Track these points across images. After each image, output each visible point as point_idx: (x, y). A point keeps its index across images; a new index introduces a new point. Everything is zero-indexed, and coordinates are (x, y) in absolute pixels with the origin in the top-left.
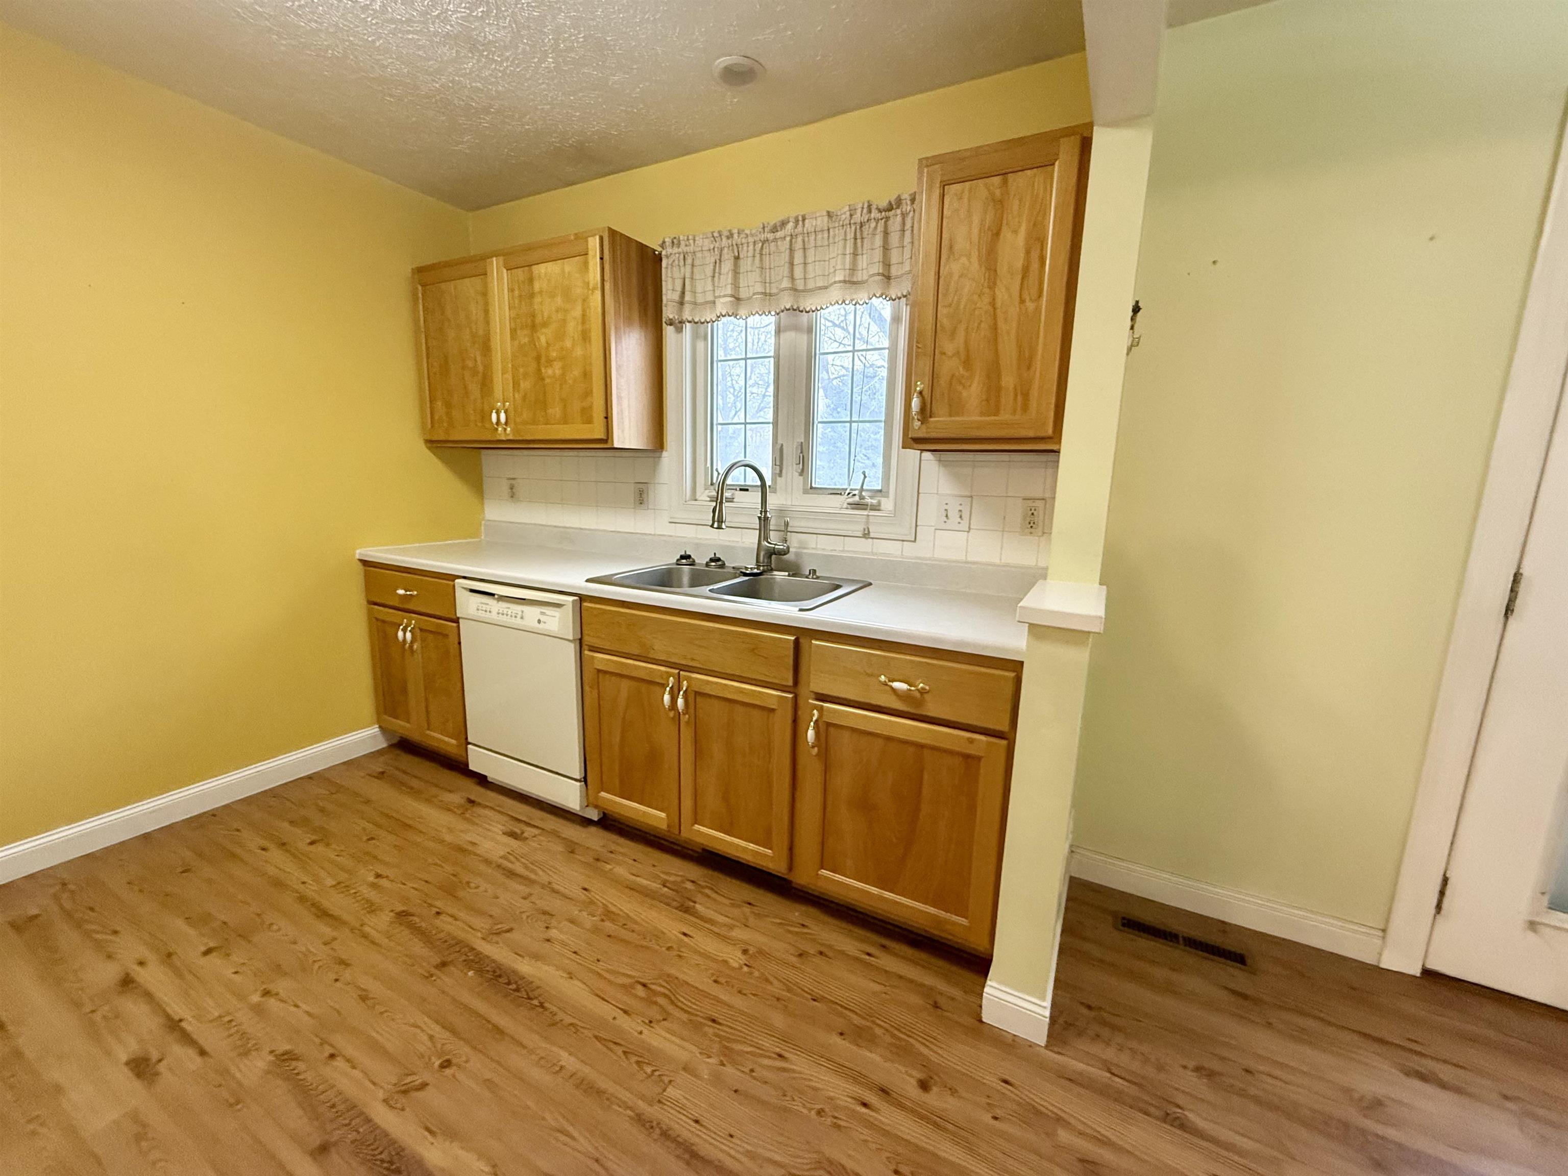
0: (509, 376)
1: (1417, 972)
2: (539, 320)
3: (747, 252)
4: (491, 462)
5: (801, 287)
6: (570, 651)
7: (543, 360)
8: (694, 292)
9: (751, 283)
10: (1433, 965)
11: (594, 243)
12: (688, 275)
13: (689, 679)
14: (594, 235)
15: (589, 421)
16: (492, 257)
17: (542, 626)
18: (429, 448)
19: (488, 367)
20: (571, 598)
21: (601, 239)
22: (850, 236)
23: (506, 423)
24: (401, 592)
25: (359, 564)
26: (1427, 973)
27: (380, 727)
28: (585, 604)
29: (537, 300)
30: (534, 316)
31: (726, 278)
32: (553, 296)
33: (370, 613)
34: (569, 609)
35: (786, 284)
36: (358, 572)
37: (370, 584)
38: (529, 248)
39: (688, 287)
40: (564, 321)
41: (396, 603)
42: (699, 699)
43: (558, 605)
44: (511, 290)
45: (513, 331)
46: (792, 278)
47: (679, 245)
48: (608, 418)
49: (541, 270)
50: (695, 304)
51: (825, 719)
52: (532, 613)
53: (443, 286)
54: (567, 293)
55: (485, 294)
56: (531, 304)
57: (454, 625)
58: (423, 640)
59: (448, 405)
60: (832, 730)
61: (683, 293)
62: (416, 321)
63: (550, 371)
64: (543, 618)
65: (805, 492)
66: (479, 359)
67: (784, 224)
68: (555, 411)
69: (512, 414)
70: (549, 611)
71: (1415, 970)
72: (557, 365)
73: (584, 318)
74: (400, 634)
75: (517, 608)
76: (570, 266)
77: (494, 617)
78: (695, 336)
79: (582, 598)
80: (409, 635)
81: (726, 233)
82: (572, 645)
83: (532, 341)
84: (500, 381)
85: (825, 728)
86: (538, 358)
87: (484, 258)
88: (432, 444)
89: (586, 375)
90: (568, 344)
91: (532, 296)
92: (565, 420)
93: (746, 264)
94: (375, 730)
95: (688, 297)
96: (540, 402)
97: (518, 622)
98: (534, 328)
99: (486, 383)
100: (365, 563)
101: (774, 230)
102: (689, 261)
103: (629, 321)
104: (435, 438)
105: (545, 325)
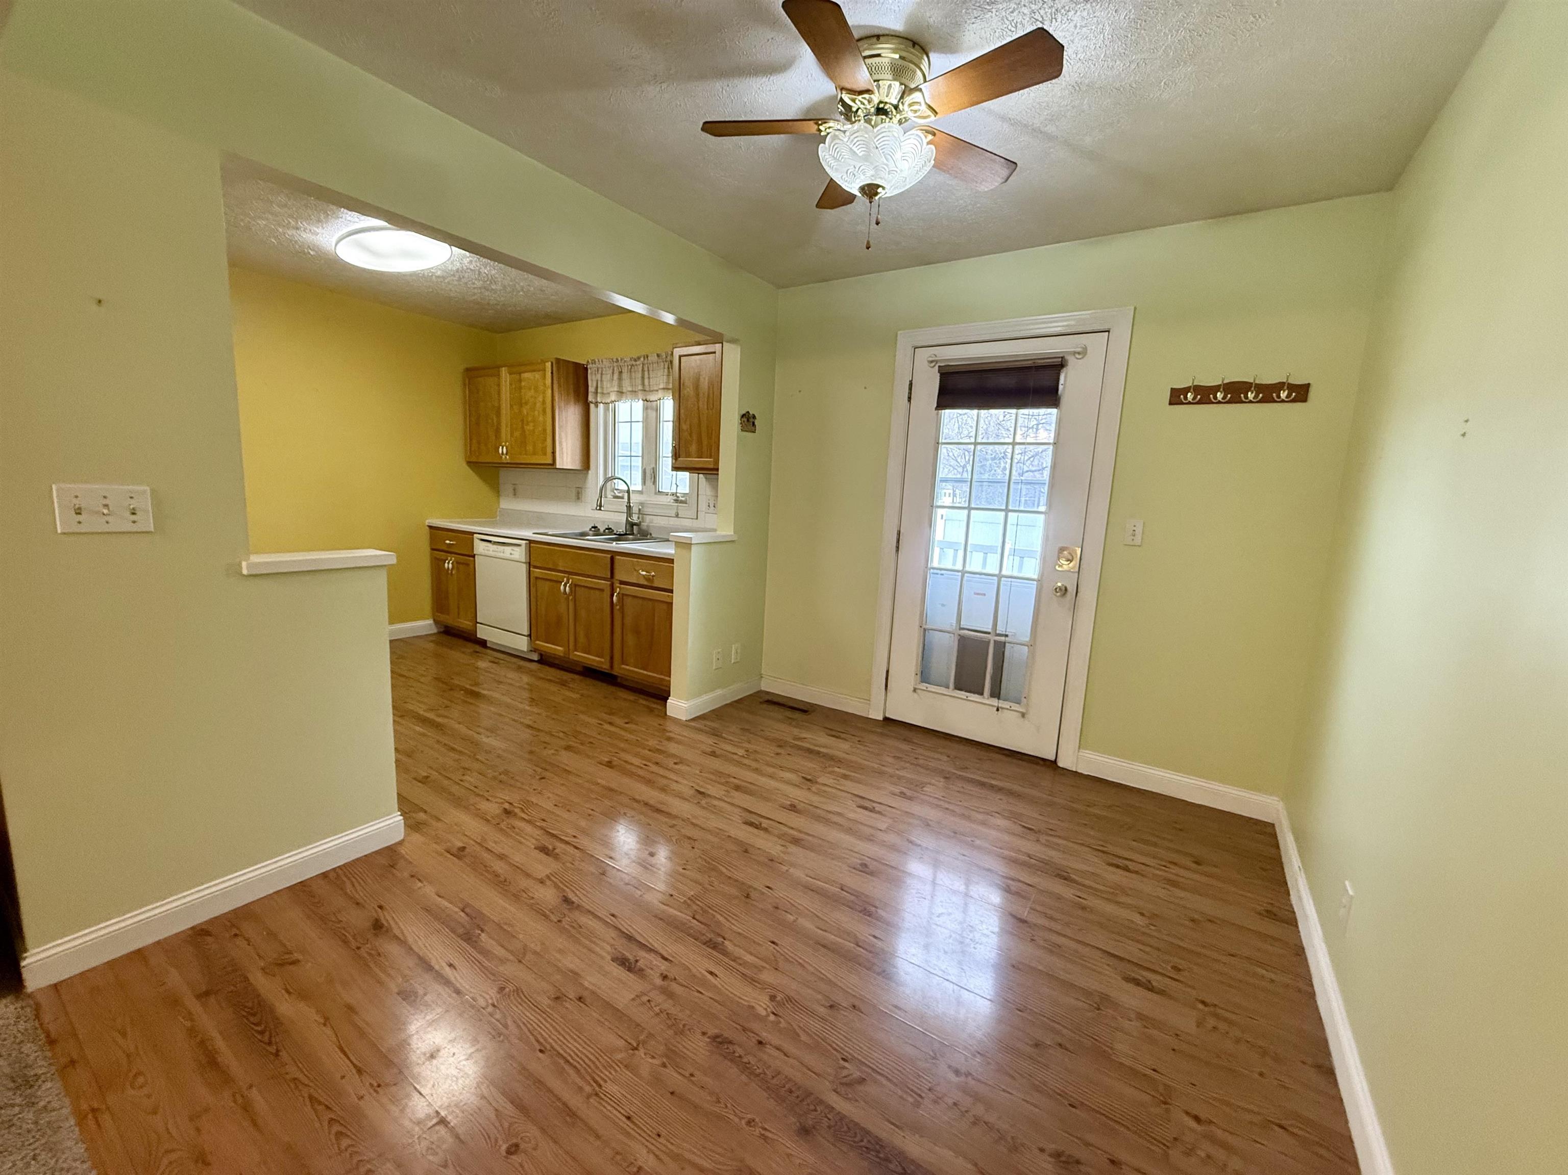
0: (509, 429)
1: (881, 718)
2: (523, 401)
3: (625, 370)
4: (503, 474)
5: (647, 389)
6: (524, 568)
7: (525, 422)
8: (602, 388)
9: (626, 384)
10: (887, 716)
11: (548, 365)
12: (599, 379)
13: (572, 579)
14: (548, 362)
15: (545, 454)
16: (502, 367)
17: (512, 556)
18: (469, 466)
19: (499, 423)
20: (524, 542)
21: (552, 363)
22: (666, 366)
23: (507, 454)
24: (448, 542)
25: (427, 528)
26: (886, 719)
27: (434, 620)
28: (532, 545)
29: (523, 391)
30: (521, 399)
31: (616, 382)
32: (530, 389)
33: (431, 555)
34: (523, 547)
35: (640, 387)
36: (425, 534)
37: (433, 539)
38: (521, 365)
39: (599, 385)
40: (535, 404)
41: (445, 548)
42: (577, 588)
43: (519, 545)
44: (511, 384)
45: (511, 406)
46: (643, 384)
47: (595, 364)
48: (554, 453)
49: (525, 375)
50: (603, 393)
51: (622, 592)
52: (508, 549)
53: (479, 379)
54: (536, 389)
55: (499, 385)
56: (520, 392)
57: (472, 559)
58: (458, 569)
59: (479, 443)
60: (625, 597)
61: (597, 387)
62: (465, 397)
63: (528, 428)
64: (513, 552)
65: (656, 494)
66: (495, 418)
67: (639, 358)
68: (530, 448)
69: (509, 448)
70: (516, 548)
71: (880, 718)
72: (532, 424)
73: (544, 402)
74: (446, 565)
75: (501, 548)
76: (537, 375)
77: (491, 553)
78: (606, 410)
79: (531, 542)
80: (450, 566)
81: (615, 360)
82: (524, 565)
83: (520, 412)
84: (505, 432)
85: (622, 596)
86: (522, 421)
87: (498, 367)
88: (469, 463)
89: (545, 430)
90: (536, 413)
91: (520, 388)
92: (534, 453)
93: (625, 375)
94: (431, 622)
95: (599, 390)
96: (523, 442)
97: (501, 555)
98: (521, 405)
99: (498, 431)
100: (430, 527)
101: (635, 360)
102: (600, 372)
103: (567, 403)
104: (471, 460)
105: (526, 403)
